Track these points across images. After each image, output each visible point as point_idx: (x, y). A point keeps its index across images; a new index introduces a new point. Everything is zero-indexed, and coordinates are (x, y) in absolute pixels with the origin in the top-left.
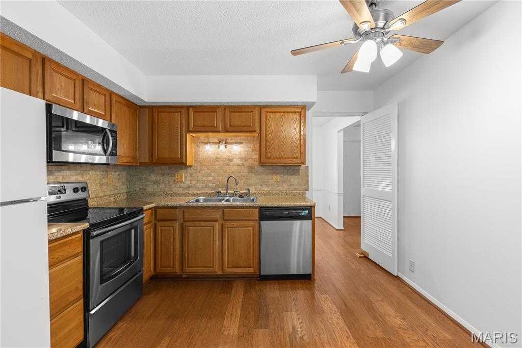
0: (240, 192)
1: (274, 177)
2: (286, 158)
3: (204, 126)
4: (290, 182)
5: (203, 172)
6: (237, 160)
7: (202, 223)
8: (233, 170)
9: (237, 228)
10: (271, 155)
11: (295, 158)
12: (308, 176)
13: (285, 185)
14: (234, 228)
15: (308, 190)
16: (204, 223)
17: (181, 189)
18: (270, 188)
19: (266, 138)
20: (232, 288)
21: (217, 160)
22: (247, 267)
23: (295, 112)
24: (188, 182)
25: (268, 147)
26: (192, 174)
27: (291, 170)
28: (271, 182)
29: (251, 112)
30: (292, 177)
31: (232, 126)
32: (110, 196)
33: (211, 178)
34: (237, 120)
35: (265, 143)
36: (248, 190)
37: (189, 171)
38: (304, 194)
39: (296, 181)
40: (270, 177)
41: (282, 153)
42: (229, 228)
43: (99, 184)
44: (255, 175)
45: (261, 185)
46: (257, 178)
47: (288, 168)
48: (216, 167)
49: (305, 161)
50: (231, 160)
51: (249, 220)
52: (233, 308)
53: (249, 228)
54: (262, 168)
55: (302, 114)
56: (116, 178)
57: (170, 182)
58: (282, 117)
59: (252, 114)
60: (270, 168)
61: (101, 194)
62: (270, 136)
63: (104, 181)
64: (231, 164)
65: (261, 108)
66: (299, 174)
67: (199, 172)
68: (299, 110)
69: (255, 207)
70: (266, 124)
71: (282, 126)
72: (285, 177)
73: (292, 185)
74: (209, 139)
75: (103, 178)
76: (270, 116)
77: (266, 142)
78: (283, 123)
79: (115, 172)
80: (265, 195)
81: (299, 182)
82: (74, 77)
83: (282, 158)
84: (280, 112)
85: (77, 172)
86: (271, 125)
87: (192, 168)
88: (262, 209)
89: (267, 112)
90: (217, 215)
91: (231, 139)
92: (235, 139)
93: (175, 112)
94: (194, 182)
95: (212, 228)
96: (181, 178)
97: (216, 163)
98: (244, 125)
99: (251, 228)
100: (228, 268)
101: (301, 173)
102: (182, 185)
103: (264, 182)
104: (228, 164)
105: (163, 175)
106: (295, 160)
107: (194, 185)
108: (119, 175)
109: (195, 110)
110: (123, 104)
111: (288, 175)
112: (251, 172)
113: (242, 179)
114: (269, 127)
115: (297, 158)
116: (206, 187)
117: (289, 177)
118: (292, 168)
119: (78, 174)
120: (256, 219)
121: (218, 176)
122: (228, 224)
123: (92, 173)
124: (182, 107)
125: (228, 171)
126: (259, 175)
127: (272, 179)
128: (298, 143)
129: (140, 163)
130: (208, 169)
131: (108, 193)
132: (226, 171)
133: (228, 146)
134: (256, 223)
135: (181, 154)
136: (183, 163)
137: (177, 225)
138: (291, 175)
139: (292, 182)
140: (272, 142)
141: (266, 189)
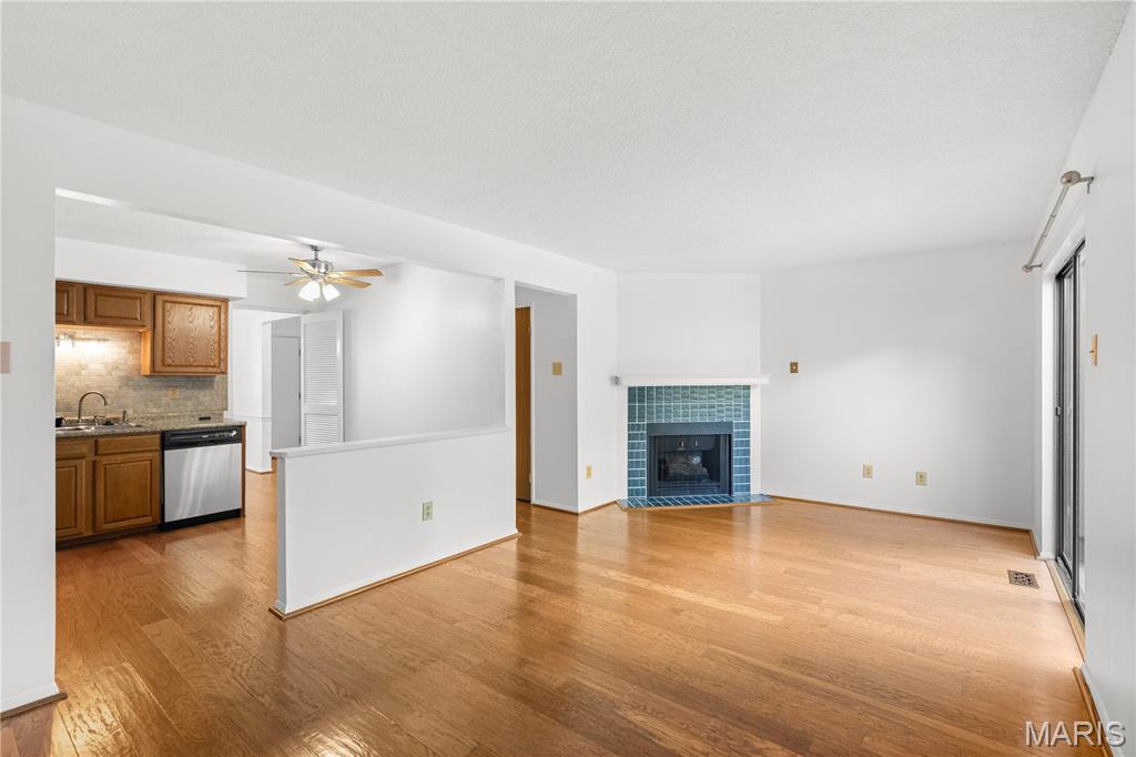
0: (107, 417)
1: (170, 393)
2: (197, 366)
4: (198, 398)
6: (96, 367)
8: (88, 383)
9: (123, 464)
10: (173, 362)
11: (211, 366)
12: (227, 390)
13: (189, 404)
14: (116, 465)
15: (226, 409)
18: (162, 409)
19: (164, 337)
22: (140, 517)
23: (212, 306)
25: (166, 350)
27: (198, 383)
28: (165, 400)
30: (201, 391)
31: (100, 316)
34: (109, 306)
35: (161, 343)
36: (125, 412)
38: (220, 414)
39: (208, 398)
40: (163, 392)
41: (192, 359)
42: (107, 466)
45: (147, 406)
46: (138, 395)
47: (194, 379)
49: (226, 369)
50: (84, 367)
51: (142, 452)
53: (143, 462)
54: (154, 380)
55: (223, 310)
58: (190, 310)
59: (138, 301)
60: (163, 379)
62: (170, 334)
64: (85, 373)
65: (155, 295)
66: (212, 388)
68: (217, 303)
69: (154, 433)
70: (164, 317)
71: (191, 322)
72: (189, 393)
73: (200, 404)
76: (171, 308)
77: (164, 343)
78: (192, 318)
80: (153, 419)
81: (212, 399)
83: (191, 365)
84: (189, 304)
86: (172, 320)
89: (166, 302)
90: (85, 449)
95: (73, 468)
98: (123, 315)
99: (147, 462)
100: (106, 523)
101: (216, 387)
103: (151, 401)
104: (78, 373)
106: (210, 369)
111: (193, 389)
112: (126, 385)
114: (169, 323)
115: (214, 366)
117: (196, 393)
118: (202, 379)
120: (155, 448)
122: (105, 460)
126: (141, 389)
127: (166, 396)
128: (216, 346)
133: (77, 343)
134: (157, 454)
138: (199, 389)
139: (201, 399)
140: (174, 343)
141: (155, 410)
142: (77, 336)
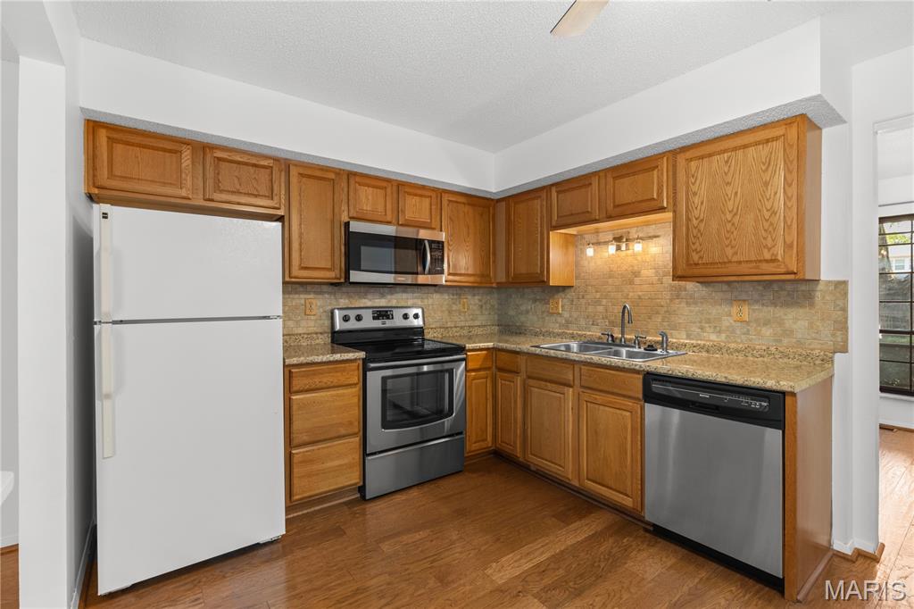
0: (649, 338)
1: (734, 310)
2: (740, 262)
3: (572, 214)
4: (781, 323)
5: (588, 297)
6: (648, 273)
7: (549, 384)
8: (640, 293)
9: (601, 407)
10: (701, 258)
11: (767, 261)
12: (845, 310)
13: (767, 331)
14: (597, 406)
15: (844, 350)
16: (554, 385)
17: (558, 325)
18: (723, 336)
19: (688, 219)
20: (580, 519)
21: (611, 275)
22: (621, 493)
23: (767, 142)
24: (566, 315)
25: (692, 239)
26: (573, 301)
27: (785, 293)
28: (727, 322)
29: (654, 168)
30: (789, 310)
31: (618, 206)
32: (462, 327)
33: (600, 309)
34: (627, 190)
36: (663, 335)
37: (568, 296)
38: (828, 360)
40: (726, 308)
41: (729, 251)
42: (589, 404)
43: (447, 312)
44: (687, 303)
45: (702, 328)
46: (691, 311)
47: (775, 287)
48: (610, 289)
50: (636, 274)
51: (624, 396)
52: (542, 546)
53: (624, 413)
54: (704, 289)
56: (475, 305)
57: (543, 312)
58: (727, 162)
59: (655, 172)
60: (725, 287)
61: (449, 324)
62: (696, 213)
63: (454, 307)
64: (637, 280)
66: (812, 305)
67: (583, 297)
69: (635, 371)
70: (688, 187)
71: (728, 184)
72: (768, 312)
73: (789, 333)
74: (598, 236)
75: (454, 303)
76: (697, 168)
77: (688, 229)
78: (730, 175)
79: (474, 295)
80: (708, 351)
81: (811, 325)
82: (384, 184)
83: (730, 262)
85: (415, 295)
86: (699, 188)
87: (572, 290)
88: (650, 377)
89: (691, 160)
91: (637, 232)
92: (645, 228)
93: (534, 199)
94: (575, 315)
95: (562, 396)
96: (557, 308)
97: (610, 281)
98: (640, 198)
99: (628, 414)
100: (589, 480)
101: (818, 303)
102: (559, 319)
103: (708, 321)
104: (631, 282)
105: (535, 301)
107: (576, 319)
108: (480, 300)
109: (560, 189)
110: (464, 203)
111: (775, 305)
113: (658, 313)
114: (695, 194)
115: (773, 260)
116: (593, 324)
117: (779, 312)
118: (789, 287)
119: (416, 298)
120: (637, 396)
121: (613, 305)
122: (588, 395)
123: (436, 296)
124: (543, 188)
125: (631, 294)
126: (696, 303)
127: (730, 315)
129: (498, 283)
130: (597, 292)
131: (463, 324)
132: (628, 295)
134: (637, 406)
135: (542, 266)
136: (543, 281)
137: (519, 380)
138: (786, 304)
139: (788, 324)
140: (702, 226)
141: (713, 337)
142: (633, 234)
